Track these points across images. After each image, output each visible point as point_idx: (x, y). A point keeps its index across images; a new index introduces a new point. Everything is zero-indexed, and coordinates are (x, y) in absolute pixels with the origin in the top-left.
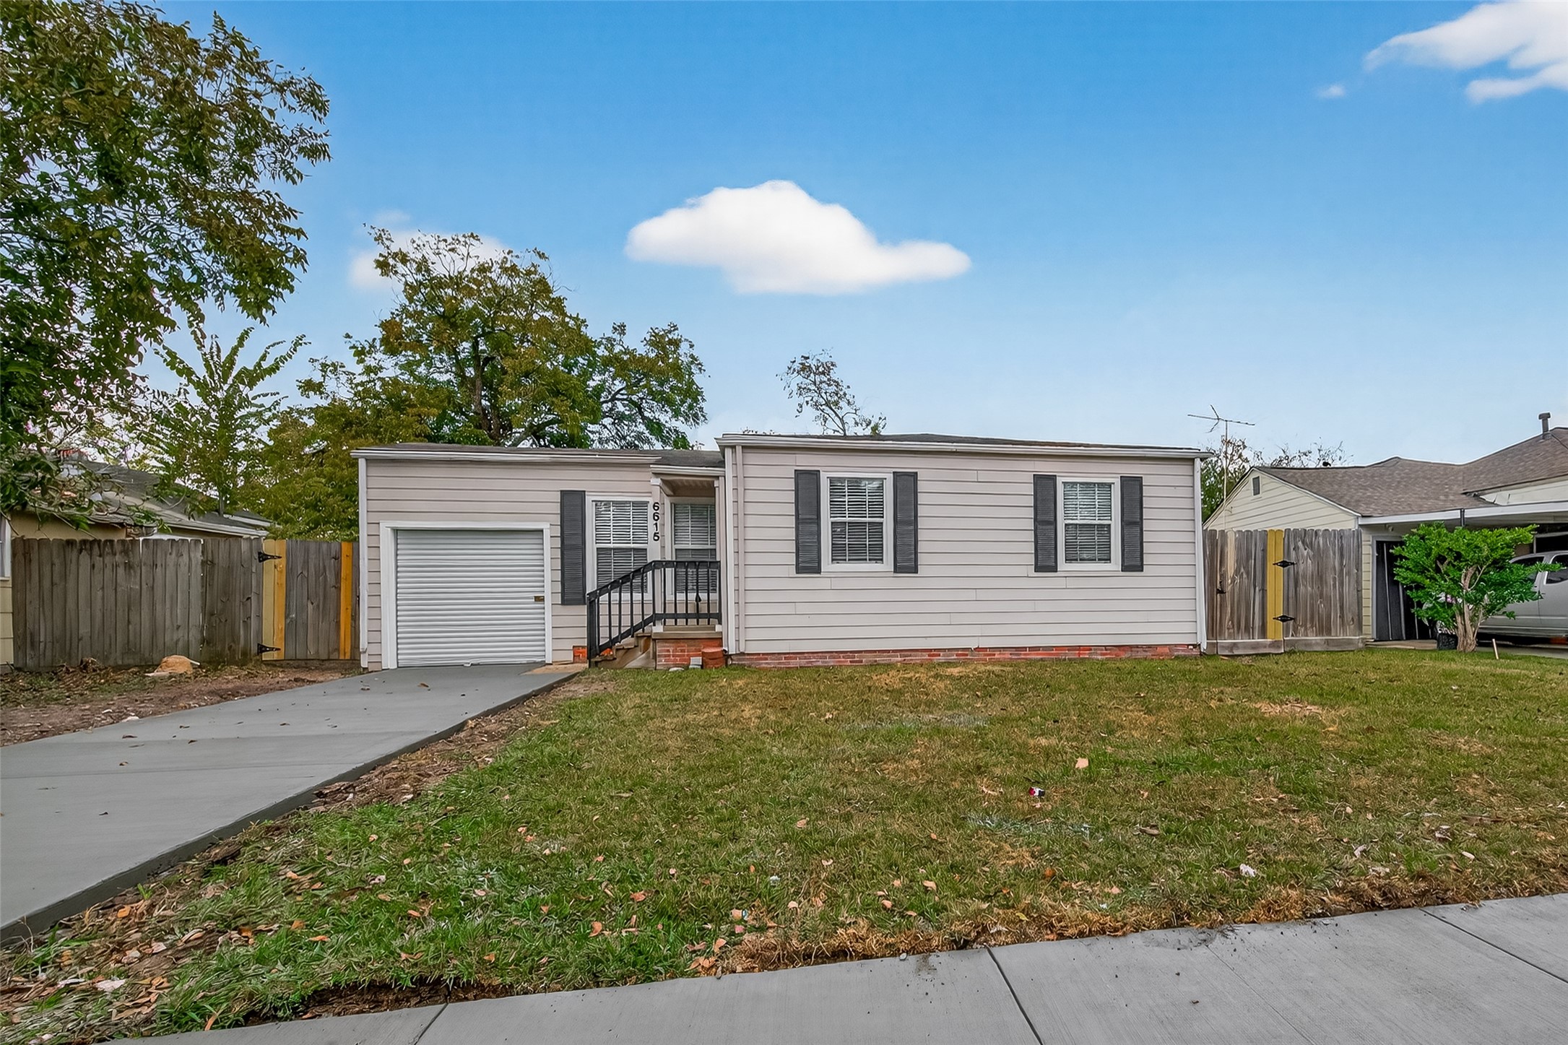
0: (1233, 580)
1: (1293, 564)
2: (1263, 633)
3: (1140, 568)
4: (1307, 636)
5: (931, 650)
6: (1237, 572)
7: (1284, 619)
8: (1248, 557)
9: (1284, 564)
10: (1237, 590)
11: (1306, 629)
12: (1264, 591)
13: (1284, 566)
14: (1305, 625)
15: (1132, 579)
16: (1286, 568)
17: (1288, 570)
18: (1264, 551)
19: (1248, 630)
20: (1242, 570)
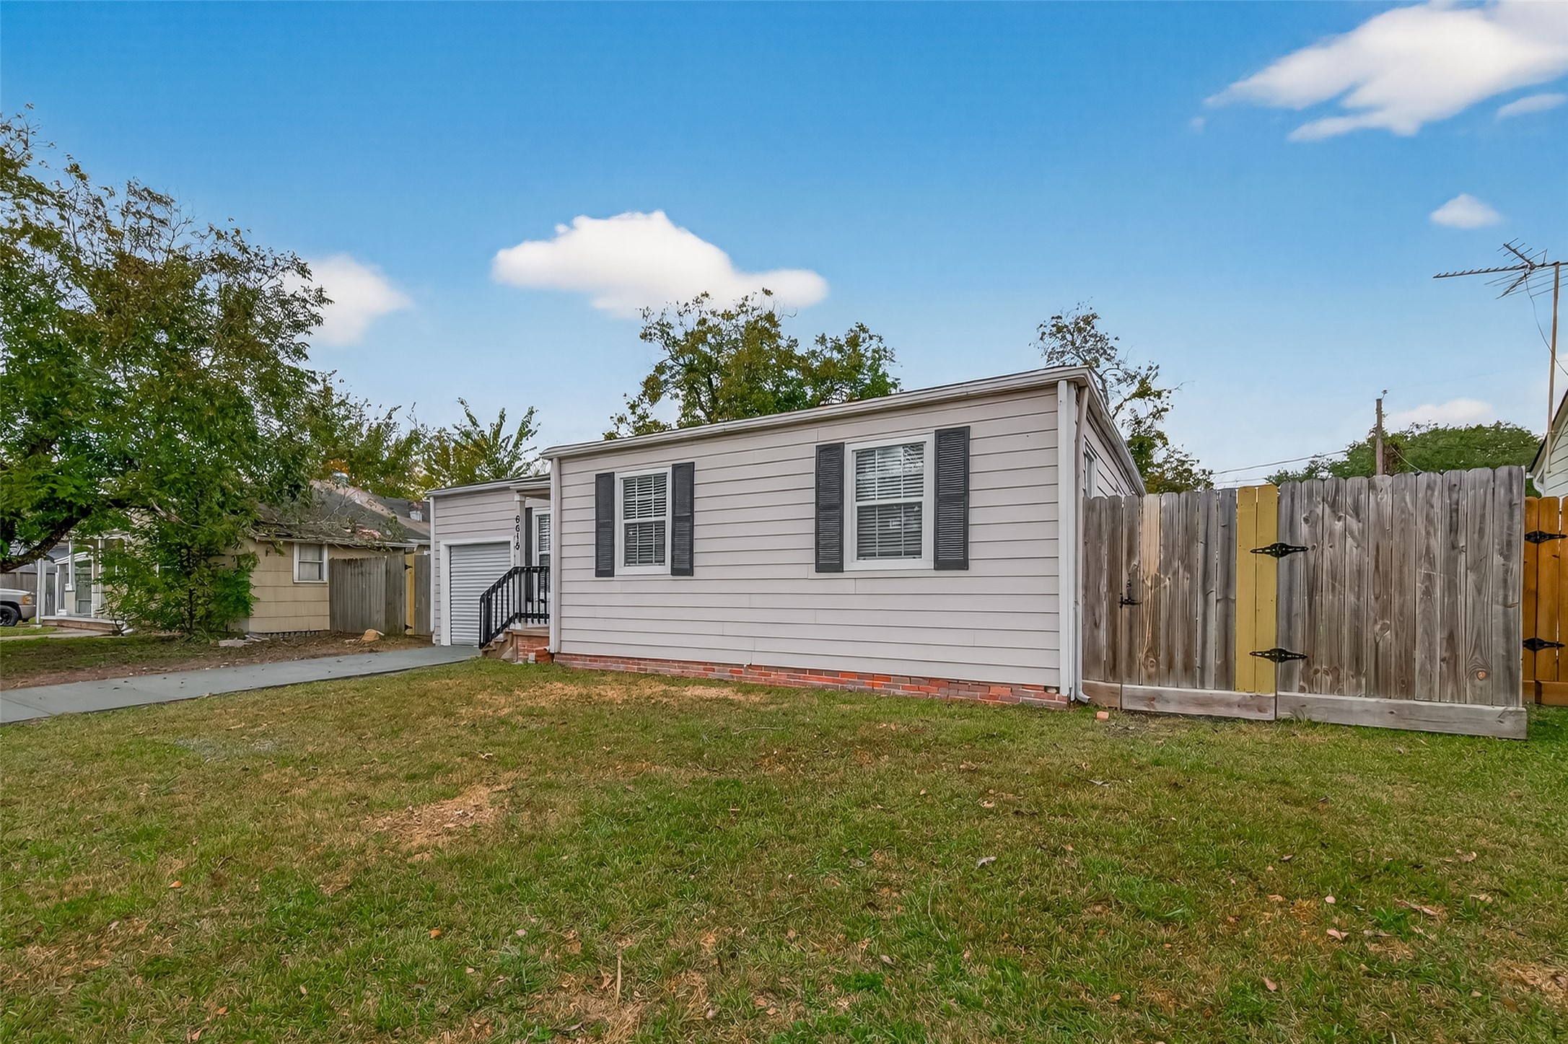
0: (1157, 581)
1: (1304, 549)
2: (1226, 677)
3: (963, 564)
4: (1341, 692)
5: (706, 663)
6: (1166, 566)
7: (1279, 656)
8: (1191, 538)
9: (1280, 550)
10: (1164, 599)
11: (1337, 679)
12: (1227, 601)
13: (1278, 555)
14: (1335, 671)
15: (951, 581)
16: (1284, 560)
17: (1292, 562)
18: (1229, 527)
19: (1191, 672)
20: (1176, 564)
